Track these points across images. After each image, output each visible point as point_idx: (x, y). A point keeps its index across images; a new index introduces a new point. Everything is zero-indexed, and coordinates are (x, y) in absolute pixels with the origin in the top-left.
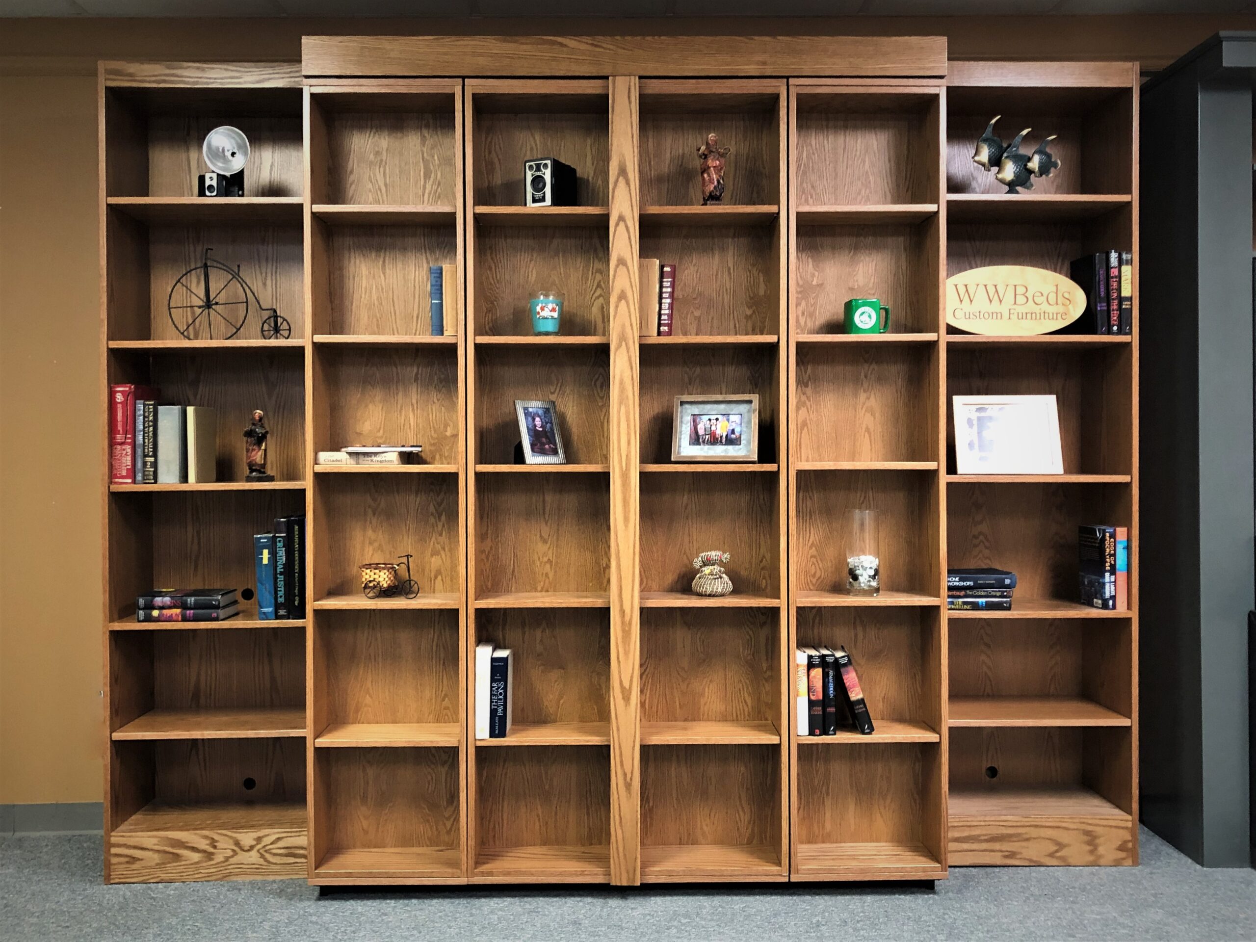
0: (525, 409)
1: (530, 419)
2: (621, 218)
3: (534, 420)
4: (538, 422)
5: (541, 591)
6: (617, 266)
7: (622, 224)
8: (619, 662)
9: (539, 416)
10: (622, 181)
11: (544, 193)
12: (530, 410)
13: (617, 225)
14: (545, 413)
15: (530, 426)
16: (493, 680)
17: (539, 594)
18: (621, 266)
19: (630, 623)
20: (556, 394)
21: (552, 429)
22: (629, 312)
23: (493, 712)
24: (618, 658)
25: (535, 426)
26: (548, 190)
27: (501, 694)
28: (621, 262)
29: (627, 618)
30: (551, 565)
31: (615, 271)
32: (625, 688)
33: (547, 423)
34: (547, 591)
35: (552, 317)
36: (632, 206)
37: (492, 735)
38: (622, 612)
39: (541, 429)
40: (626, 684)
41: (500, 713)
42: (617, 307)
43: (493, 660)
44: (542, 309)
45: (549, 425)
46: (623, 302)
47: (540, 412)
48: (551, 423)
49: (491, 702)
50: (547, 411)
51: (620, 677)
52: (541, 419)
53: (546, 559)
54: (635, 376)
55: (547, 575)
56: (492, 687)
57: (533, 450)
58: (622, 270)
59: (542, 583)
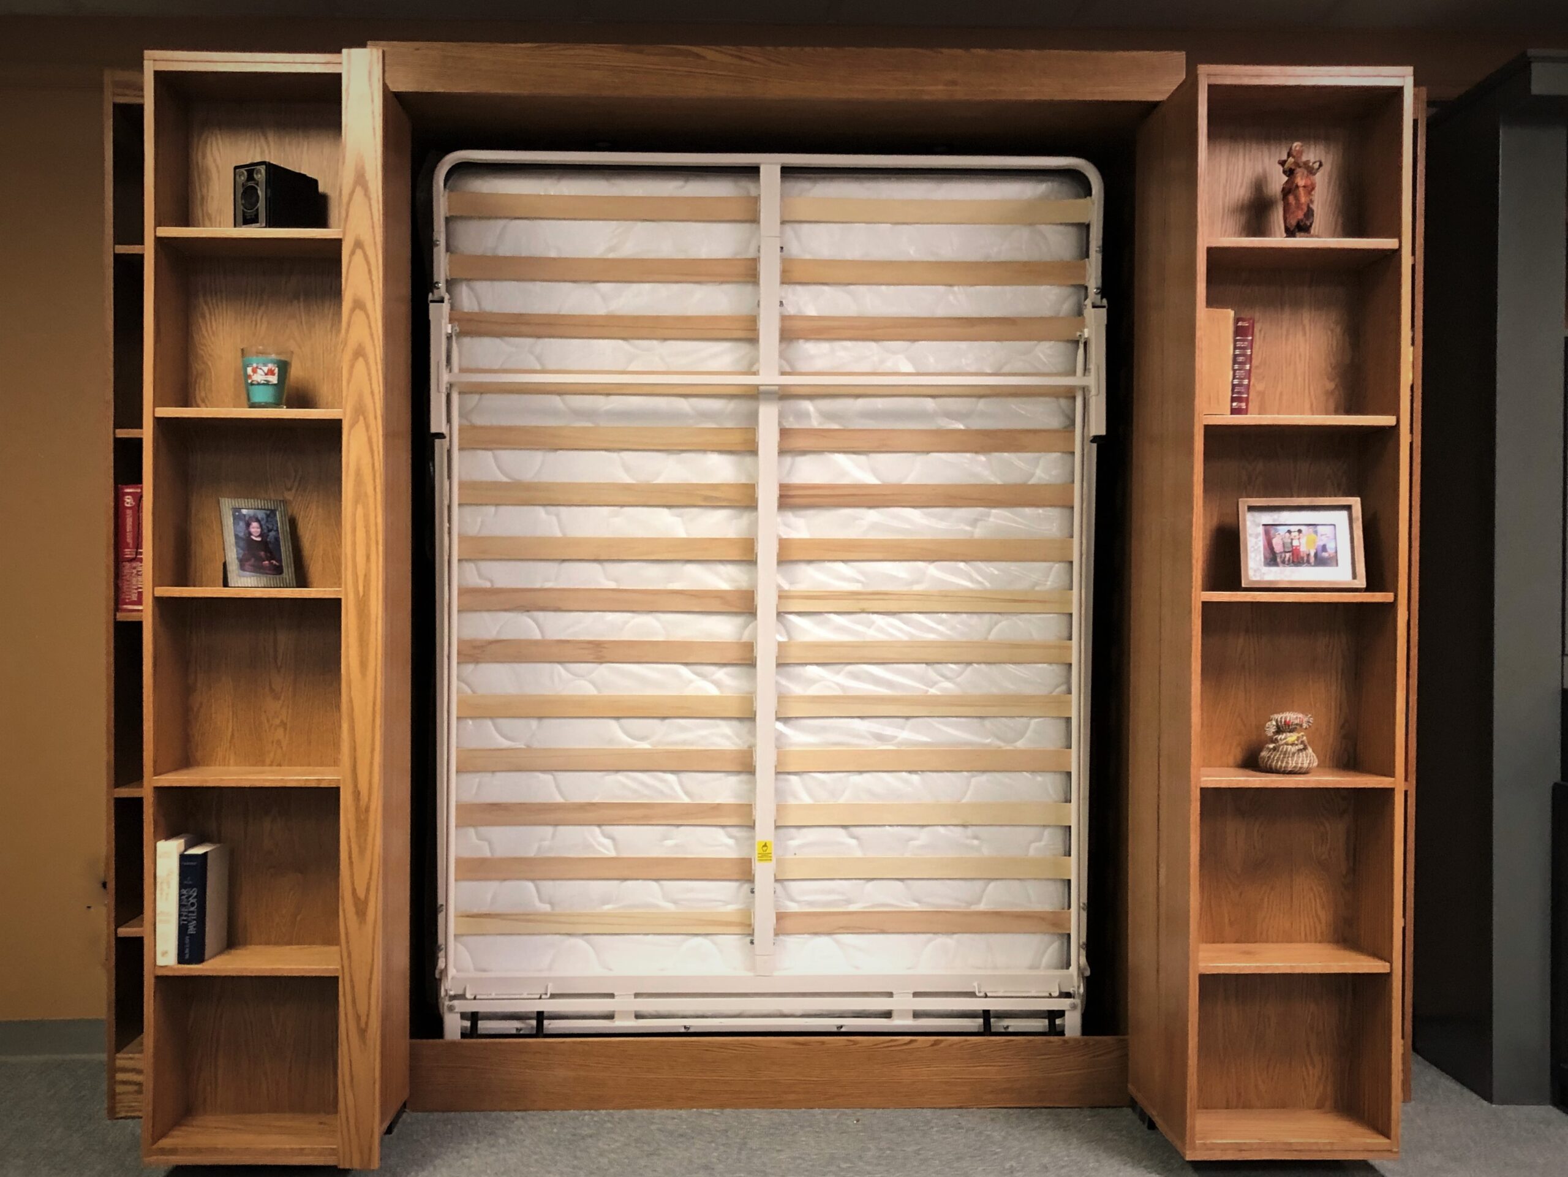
0: (236, 510)
1: (242, 524)
2: (358, 244)
3: (248, 525)
4: (255, 528)
5: (271, 765)
6: (353, 310)
7: (359, 252)
8: (351, 863)
9: (257, 520)
10: (359, 192)
11: (257, 210)
12: (244, 511)
13: (353, 253)
14: (268, 516)
15: (241, 534)
16: (182, 886)
17: (267, 768)
18: (357, 311)
19: (367, 810)
20: (294, 491)
21: (277, 539)
22: (369, 374)
23: (182, 930)
24: (350, 858)
25: (250, 534)
26: (262, 205)
27: (193, 905)
28: (359, 305)
29: (363, 802)
30: (285, 729)
31: (350, 317)
32: (359, 899)
33: (270, 531)
34: (280, 765)
35: (267, 383)
36: (373, 227)
37: (182, 959)
38: (357, 794)
39: (259, 539)
40: (361, 894)
41: (192, 930)
42: (352, 367)
43: (183, 858)
44: (254, 371)
45: (272, 534)
46: (361, 359)
47: (261, 514)
48: (277, 530)
49: (180, 915)
50: (271, 514)
51: (353, 884)
52: (261, 526)
53: (277, 721)
54: (376, 464)
55: (279, 742)
56: (181, 895)
57: (242, 567)
58: (359, 315)
59: (272, 755)
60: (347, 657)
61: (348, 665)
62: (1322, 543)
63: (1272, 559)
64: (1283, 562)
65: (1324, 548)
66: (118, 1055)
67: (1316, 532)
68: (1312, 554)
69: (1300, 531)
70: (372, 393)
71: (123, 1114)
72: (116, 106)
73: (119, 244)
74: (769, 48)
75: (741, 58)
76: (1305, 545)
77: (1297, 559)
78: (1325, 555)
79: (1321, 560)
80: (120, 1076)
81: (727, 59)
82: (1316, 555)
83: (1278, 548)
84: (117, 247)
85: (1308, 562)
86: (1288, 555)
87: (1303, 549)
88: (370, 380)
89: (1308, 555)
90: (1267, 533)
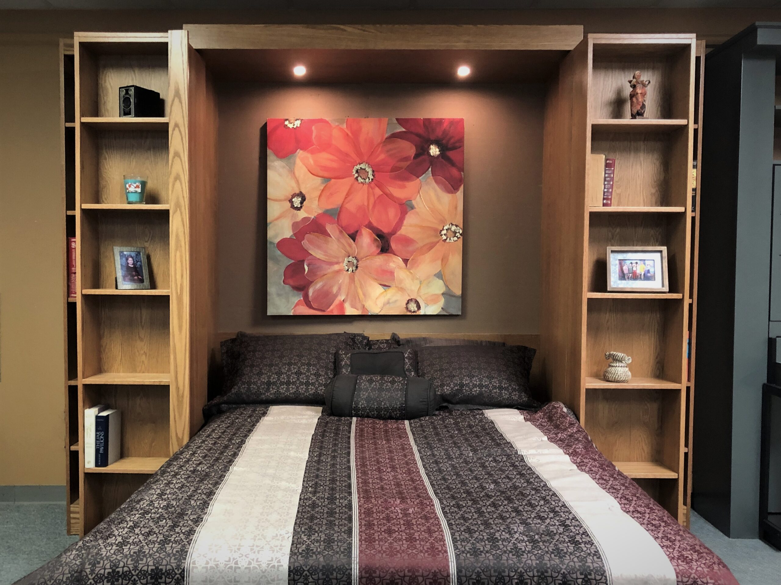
0: (121, 252)
1: (124, 259)
2: (176, 125)
3: (127, 259)
4: (130, 261)
5: (140, 372)
6: (174, 157)
7: (177, 129)
8: (175, 421)
9: (132, 257)
10: (177, 101)
11: (130, 109)
12: (125, 253)
13: (174, 130)
14: (137, 255)
15: (124, 264)
16: (97, 430)
17: (137, 374)
18: (176, 157)
19: (183, 396)
20: (149, 242)
21: (141, 266)
22: (182, 188)
23: (97, 451)
24: (175, 418)
25: (128, 263)
26: (132, 106)
27: (102, 439)
28: (177, 154)
29: (181, 392)
30: (146, 356)
31: (173, 161)
32: (179, 438)
33: (137, 262)
34: (144, 372)
35: (136, 192)
36: (183, 117)
37: (97, 465)
38: (178, 388)
39: (132, 266)
40: (180, 436)
41: (101, 451)
42: (174, 185)
43: (97, 417)
44: (130, 186)
45: (139, 263)
46: (178, 181)
47: (133, 254)
48: (141, 262)
49: (96, 444)
50: (138, 253)
51: (176, 431)
52: (133, 259)
53: (142, 352)
54: (186, 231)
55: (143, 362)
56: (96, 435)
58: (177, 160)
59: (140, 368)
60: (173, 323)
61: (173, 327)
62: (647, 269)
63: (623, 276)
64: (628, 278)
65: (648, 271)
66: (72, 506)
67: (645, 264)
68: (643, 274)
69: (637, 263)
70: (183, 197)
71: (74, 533)
72: (65, 55)
73: (67, 122)
74: (378, 25)
75: (364, 31)
76: (640, 269)
77: (635, 277)
78: (649, 275)
79: (647, 277)
80: (72, 515)
81: (357, 31)
82: (644, 274)
83: (626, 271)
84: (66, 124)
85: (641, 278)
86: (630, 275)
87: (638, 272)
88: (182, 191)
89: (641, 275)
90: (620, 264)
